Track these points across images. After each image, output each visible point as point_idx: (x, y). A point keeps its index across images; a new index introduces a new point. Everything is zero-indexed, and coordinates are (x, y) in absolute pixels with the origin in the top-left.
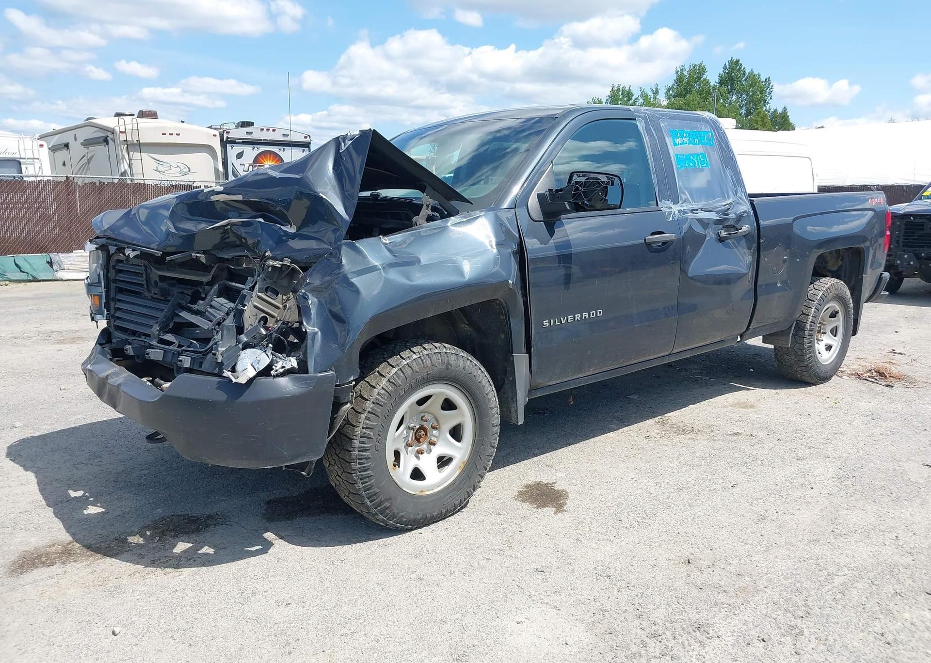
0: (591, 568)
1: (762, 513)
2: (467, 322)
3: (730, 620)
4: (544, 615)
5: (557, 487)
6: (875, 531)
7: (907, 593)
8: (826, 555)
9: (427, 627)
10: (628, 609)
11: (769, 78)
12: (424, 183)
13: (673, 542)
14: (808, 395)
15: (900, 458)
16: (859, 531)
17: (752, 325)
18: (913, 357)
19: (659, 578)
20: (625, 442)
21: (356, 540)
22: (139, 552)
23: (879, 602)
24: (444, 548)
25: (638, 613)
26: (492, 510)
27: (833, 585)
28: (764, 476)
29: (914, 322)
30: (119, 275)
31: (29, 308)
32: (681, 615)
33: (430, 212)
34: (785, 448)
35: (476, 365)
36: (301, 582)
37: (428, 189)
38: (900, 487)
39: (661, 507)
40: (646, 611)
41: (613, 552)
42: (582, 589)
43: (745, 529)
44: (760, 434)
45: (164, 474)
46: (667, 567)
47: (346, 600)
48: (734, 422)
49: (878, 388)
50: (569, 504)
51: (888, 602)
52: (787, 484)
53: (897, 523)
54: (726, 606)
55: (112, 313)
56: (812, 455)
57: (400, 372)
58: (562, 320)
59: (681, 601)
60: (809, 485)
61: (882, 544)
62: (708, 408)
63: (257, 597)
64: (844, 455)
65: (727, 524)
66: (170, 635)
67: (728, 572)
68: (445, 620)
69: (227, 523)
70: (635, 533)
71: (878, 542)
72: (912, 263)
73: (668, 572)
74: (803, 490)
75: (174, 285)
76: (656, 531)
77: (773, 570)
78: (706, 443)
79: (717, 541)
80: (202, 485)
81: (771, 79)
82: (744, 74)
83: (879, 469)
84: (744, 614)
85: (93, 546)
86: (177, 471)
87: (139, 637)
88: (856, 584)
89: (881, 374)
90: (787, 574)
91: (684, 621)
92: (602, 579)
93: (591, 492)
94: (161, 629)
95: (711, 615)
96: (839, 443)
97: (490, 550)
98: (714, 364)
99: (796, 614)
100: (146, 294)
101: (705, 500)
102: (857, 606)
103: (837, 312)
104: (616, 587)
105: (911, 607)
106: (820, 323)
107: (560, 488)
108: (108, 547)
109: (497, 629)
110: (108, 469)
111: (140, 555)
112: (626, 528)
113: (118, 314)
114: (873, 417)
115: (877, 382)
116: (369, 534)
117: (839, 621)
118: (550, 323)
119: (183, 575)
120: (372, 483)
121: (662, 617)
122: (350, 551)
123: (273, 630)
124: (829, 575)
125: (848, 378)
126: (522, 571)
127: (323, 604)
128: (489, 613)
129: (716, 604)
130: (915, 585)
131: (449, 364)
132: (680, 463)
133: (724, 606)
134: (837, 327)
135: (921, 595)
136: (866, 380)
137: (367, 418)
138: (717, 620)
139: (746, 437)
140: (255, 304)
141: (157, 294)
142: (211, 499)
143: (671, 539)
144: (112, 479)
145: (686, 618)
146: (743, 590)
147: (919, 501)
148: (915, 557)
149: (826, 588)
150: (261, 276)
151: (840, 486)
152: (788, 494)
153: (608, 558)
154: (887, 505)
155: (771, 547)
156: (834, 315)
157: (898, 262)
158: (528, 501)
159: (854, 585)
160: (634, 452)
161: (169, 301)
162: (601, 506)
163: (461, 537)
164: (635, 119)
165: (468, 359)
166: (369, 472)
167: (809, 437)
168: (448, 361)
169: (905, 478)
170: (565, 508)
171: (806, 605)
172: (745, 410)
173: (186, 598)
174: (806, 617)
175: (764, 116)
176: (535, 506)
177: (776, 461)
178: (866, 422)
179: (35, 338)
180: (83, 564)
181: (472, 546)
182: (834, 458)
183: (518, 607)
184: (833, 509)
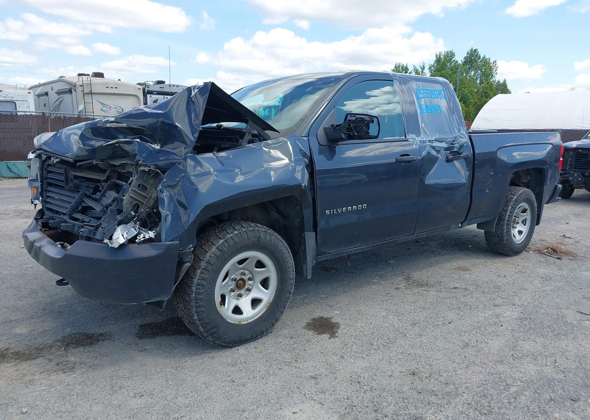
0: (348, 376)
1: (467, 342)
2: (275, 210)
3: (437, 415)
4: (312, 408)
5: (334, 320)
6: (541, 355)
7: (558, 399)
8: (506, 372)
9: (232, 414)
10: (369, 405)
11: (496, 61)
12: (247, 118)
13: (405, 360)
14: (505, 263)
15: (562, 307)
16: (530, 356)
17: (469, 216)
18: (577, 240)
19: (392, 384)
20: (382, 291)
21: (194, 353)
22: (50, 357)
23: (539, 405)
24: (252, 360)
25: (376, 408)
26: (287, 335)
27: (509, 392)
28: (471, 316)
29: (579, 217)
30: (50, 174)
31: (12, 195)
32: (405, 410)
33: (251, 137)
34: (487, 298)
35: (279, 239)
36: (154, 381)
37: (250, 122)
38: (561, 326)
39: (400, 336)
40: (381, 407)
41: (364, 366)
42: (340, 390)
43: (454, 352)
44: (471, 288)
45: (77, 305)
46: (399, 377)
47: (181, 394)
48: (455, 280)
49: (552, 260)
50: (340, 332)
51: (545, 405)
52: (486, 322)
53: (556, 350)
54: (435, 405)
55: (45, 199)
56: (504, 304)
57: (225, 243)
58: (339, 211)
59: (406, 401)
60: (500, 323)
61: (545, 365)
62: (439, 270)
63: (122, 390)
64: (525, 304)
65: (443, 348)
66: (59, 415)
67: (439, 382)
68: (245, 409)
69: (112, 339)
70: (381, 353)
71: (542, 363)
72: (579, 179)
73: (399, 380)
74: (496, 327)
75: (83, 182)
76: (394, 352)
77: (470, 381)
78: (435, 293)
79: (435, 360)
80: (100, 313)
81: (497, 62)
82: (480, 58)
83: (547, 314)
84: (447, 411)
85: (20, 352)
86: (85, 304)
87: (38, 416)
88: (525, 392)
89: (555, 251)
90: (479, 384)
91: (406, 414)
92: (354, 384)
93: (355, 324)
94: (54, 410)
95: (424, 411)
96: (523, 296)
97: (282, 362)
98: (446, 242)
99: (482, 412)
100: (66, 187)
101: (430, 332)
102: (524, 408)
103: (527, 210)
104: (363, 390)
105: (560, 409)
106: (515, 216)
107: (335, 321)
108: (31, 353)
109: (279, 417)
110: (40, 301)
111: (49, 360)
112: (375, 349)
113: (48, 200)
114: (547, 279)
115: (551, 255)
116: (204, 349)
117: (511, 417)
118: (330, 212)
119: (75, 374)
120: (205, 316)
121: (392, 412)
122: (189, 361)
123: (128, 414)
124: (507, 385)
125: (532, 253)
126: (302, 377)
127: (165, 396)
128: (275, 406)
129: (429, 404)
130: (564, 394)
131: (259, 237)
132: (416, 306)
133: (434, 405)
134: (526, 219)
135: (568, 401)
136: (545, 254)
137: (201, 273)
138: (428, 415)
139: (462, 290)
140: (131, 195)
141: (71, 187)
142: (104, 322)
143: (404, 358)
144: (42, 308)
145: (408, 413)
146: (448, 394)
147: (572, 336)
148: (566, 374)
149: (504, 395)
150: (135, 177)
151: (520, 324)
152: (486, 329)
153: (360, 370)
154: (550, 338)
155: (470, 365)
156: (524, 211)
157: (571, 178)
158: (312, 330)
159: (523, 393)
160: (387, 298)
161: (79, 192)
162: (361, 334)
163: (264, 353)
164: (393, 81)
165: (273, 235)
166: (202, 309)
167: (503, 291)
168: (259, 236)
169: (564, 320)
170: (336, 335)
171: (489, 406)
172: (463, 272)
173: (75, 390)
174: (489, 414)
175: (492, 85)
176: (317, 333)
177: (480, 307)
178: (542, 282)
179: (12, 214)
180: (12, 364)
181: (271, 360)
182: (518, 305)
183: (295, 402)
184: (514, 340)
